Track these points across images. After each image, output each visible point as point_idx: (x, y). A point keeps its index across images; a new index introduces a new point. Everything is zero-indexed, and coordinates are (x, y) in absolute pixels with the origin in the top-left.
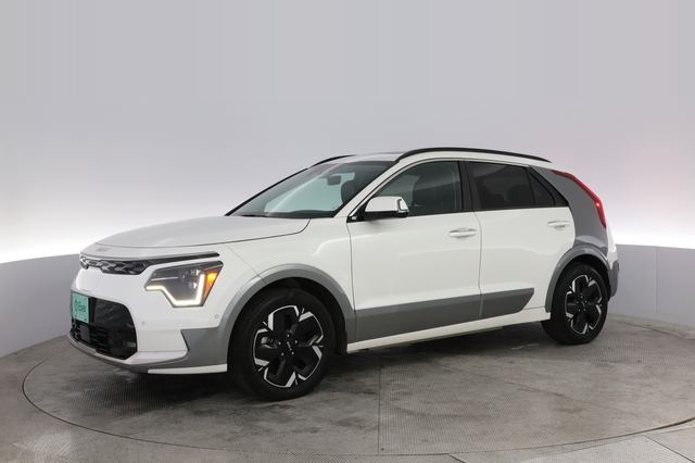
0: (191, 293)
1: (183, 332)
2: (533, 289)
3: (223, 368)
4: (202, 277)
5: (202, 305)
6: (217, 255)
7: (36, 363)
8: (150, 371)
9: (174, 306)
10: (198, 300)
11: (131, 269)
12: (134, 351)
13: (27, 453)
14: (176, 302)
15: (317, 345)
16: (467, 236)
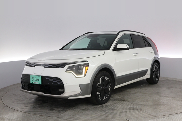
0: (81, 73)
1: (80, 85)
2: (148, 69)
3: (90, 96)
4: (84, 68)
5: (85, 77)
6: (87, 61)
8: (69, 98)
9: (76, 77)
10: (83, 75)
11: (60, 66)
12: (63, 92)
14: (77, 76)
15: (109, 87)
16: (136, 55)
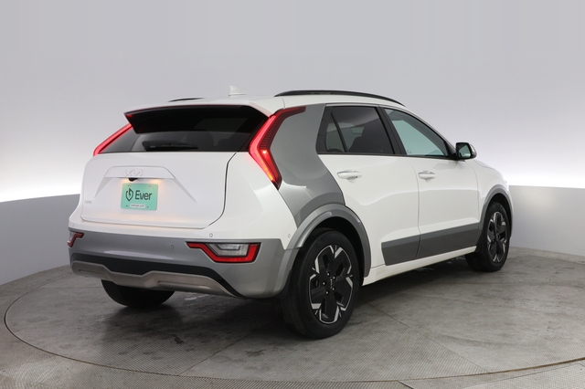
7: (16, 297)
13: (8, 379)
